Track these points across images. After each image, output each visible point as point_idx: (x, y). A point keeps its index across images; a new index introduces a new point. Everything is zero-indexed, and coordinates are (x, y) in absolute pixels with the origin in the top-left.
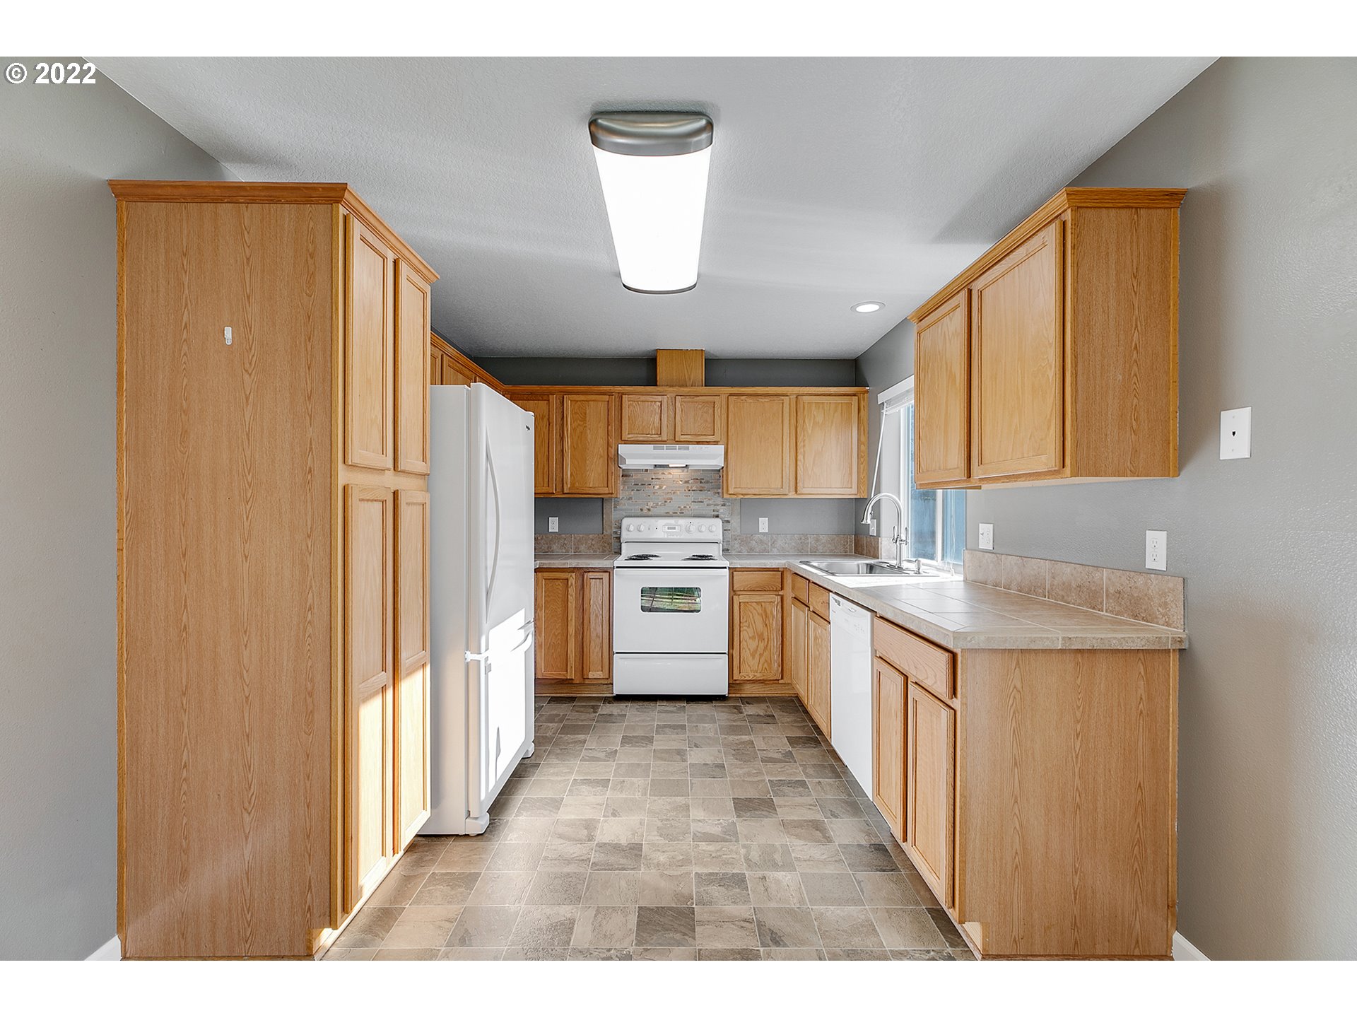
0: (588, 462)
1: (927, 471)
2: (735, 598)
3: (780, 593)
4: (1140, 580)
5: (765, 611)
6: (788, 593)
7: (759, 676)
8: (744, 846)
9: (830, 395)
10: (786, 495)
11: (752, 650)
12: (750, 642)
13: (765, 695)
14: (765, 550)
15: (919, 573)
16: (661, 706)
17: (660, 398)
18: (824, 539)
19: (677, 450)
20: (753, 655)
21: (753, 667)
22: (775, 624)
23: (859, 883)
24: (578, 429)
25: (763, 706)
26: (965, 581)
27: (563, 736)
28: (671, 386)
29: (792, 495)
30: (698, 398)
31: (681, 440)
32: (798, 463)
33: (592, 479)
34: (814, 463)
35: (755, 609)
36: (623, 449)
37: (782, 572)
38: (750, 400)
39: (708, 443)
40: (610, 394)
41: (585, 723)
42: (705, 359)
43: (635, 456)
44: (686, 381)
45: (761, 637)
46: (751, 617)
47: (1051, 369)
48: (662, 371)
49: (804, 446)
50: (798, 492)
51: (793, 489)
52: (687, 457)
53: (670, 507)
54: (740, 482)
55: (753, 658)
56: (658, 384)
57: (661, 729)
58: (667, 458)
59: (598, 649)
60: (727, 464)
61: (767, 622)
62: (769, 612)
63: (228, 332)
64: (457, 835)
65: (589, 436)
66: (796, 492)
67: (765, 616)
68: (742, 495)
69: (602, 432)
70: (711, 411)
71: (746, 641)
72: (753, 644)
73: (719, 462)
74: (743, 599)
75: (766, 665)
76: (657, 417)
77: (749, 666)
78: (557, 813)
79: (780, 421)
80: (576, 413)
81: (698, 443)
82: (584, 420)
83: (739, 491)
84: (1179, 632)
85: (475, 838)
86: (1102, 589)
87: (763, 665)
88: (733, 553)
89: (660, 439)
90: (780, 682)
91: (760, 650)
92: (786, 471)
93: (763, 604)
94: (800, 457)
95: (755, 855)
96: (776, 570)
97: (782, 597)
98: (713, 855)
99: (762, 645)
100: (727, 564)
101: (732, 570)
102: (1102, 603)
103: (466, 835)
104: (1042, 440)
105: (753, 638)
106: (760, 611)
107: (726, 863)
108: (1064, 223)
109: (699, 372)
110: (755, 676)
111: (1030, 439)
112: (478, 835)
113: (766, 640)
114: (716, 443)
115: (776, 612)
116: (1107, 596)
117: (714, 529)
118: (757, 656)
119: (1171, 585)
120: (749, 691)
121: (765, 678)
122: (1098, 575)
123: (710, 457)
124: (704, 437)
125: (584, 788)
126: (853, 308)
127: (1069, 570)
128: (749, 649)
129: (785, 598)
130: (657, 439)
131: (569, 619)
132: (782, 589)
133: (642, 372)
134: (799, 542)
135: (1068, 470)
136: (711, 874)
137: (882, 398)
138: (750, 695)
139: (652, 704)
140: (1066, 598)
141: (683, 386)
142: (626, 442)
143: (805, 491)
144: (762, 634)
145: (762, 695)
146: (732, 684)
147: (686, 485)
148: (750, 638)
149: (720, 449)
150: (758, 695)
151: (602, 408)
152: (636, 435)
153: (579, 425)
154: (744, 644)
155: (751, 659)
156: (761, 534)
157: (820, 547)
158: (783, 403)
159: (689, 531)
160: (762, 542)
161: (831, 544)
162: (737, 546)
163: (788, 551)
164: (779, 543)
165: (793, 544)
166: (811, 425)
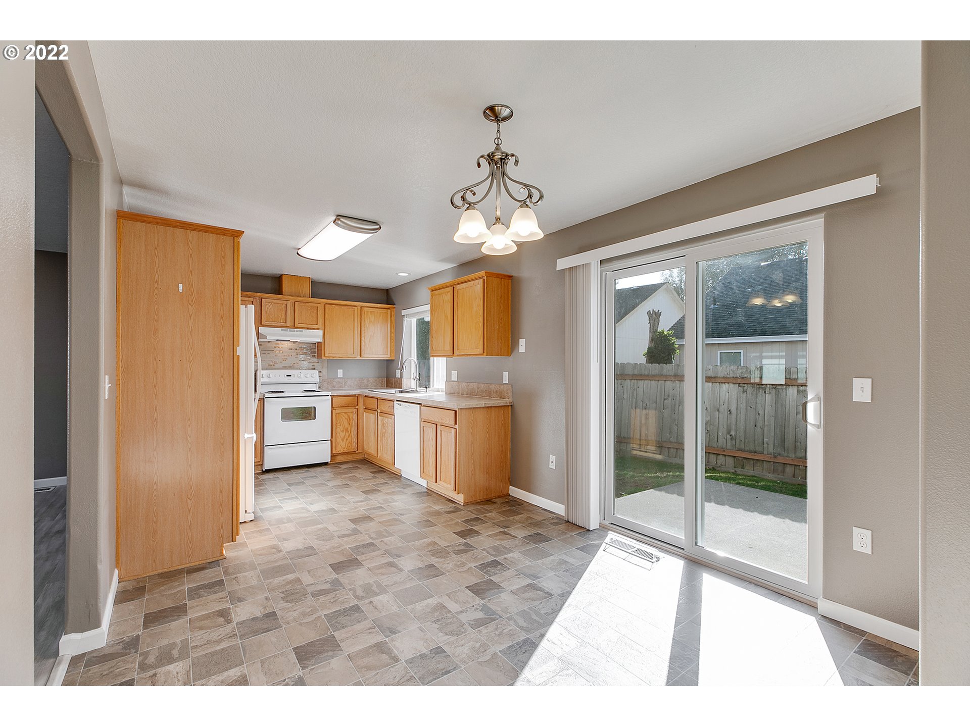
2: (333, 411)
3: (356, 407)
5: (349, 417)
6: (361, 406)
7: (346, 451)
9: (378, 308)
10: (355, 357)
13: (348, 460)
14: (341, 386)
16: (294, 472)
17: (285, 302)
18: (371, 380)
19: (296, 332)
20: (343, 440)
21: (342, 447)
22: (354, 423)
25: (350, 464)
26: (446, 393)
28: (292, 296)
29: (359, 358)
30: (308, 304)
31: (299, 326)
32: (362, 341)
34: (369, 342)
35: (344, 416)
36: (263, 329)
37: (357, 396)
38: (337, 308)
39: (313, 329)
40: (254, 298)
42: (311, 282)
43: (270, 334)
44: (300, 294)
45: (347, 430)
46: (342, 421)
48: (286, 286)
49: (365, 333)
51: (359, 354)
52: (301, 336)
53: (286, 364)
54: (330, 351)
55: (343, 442)
56: (282, 294)
57: (304, 478)
58: (289, 336)
60: (324, 340)
61: (350, 423)
62: (351, 417)
66: (361, 356)
67: (349, 420)
68: (332, 357)
70: (315, 311)
72: (342, 434)
73: (319, 339)
74: (338, 411)
76: (284, 313)
79: (353, 319)
81: (308, 328)
83: (331, 355)
85: (251, 522)
87: (348, 444)
88: (324, 388)
89: (286, 325)
90: (357, 452)
91: (346, 437)
92: (356, 345)
93: (348, 413)
94: (363, 339)
96: (354, 396)
97: (357, 409)
99: (347, 435)
100: (329, 394)
101: (333, 397)
105: (343, 431)
106: (346, 417)
109: (307, 290)
110: (344, 451)
113: (349, 432)
114: (318, 329)
115: (354, 417)
117: (314, 376)
118: (345, 440)
120: (340, 459)
121: (349, 451)
123: (315, 336)
124: (312, 325)
126: (397, 273)
128: (341, 437)
129: (359, 410)
130: (284, 325)
132: (357, 405)
133: (269, 284)
134: (359, 381)
137: (404, 313)
138: (340, 461)
141: (298, 297)
142: (264, 326)
143: (365, 356)
145: (346, 460)
146: (333, 456)
147: (296, 351)
148: (341, 431)
149: (321, 332)
150: (344, 461)
152: (271, 322)
154: (338, 434)
155: (341, 442)
156: (339, 378)
157: (369, 385)
158: (354, 310)
159: (299, 377)
160: (339, 382)
161: (375, 382)
162: (325, 384)
163: (353, 387)
164: (349, 382)
165: (356, 382)
166: (368, 322)
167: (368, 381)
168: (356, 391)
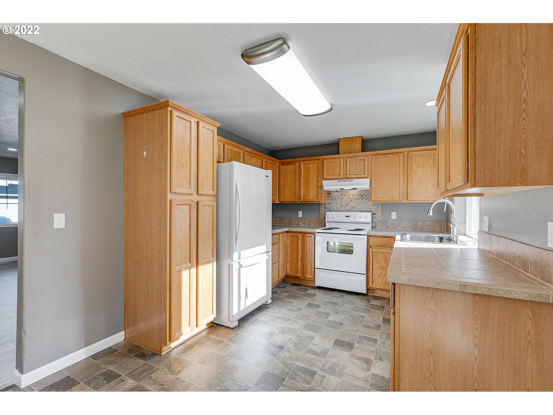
0: (310, 189)
2: (370, 249)
5: (386, 257)
7: (382, 287)
10: (402, 201)
11: (379, 275)
14: (394, 228)
16: (334, 294)
17: (340, 159)
19: (348, 182)
21: (379, 283)
24: (306, 176)
26: (479, 249)
28: (344, 154)
29: (405, 201)
30: (357, 158)
31: (349, 177)
32: (408, 185)
33: (312, 195)
34: (417, 185)
35: (380, 255)
36: (324, 182)
37: (394, 238)
39: (362, 178)
40: (319, 160)
41: (298, 295)
42: (362, 140)
43: (328, 185)
44: (352, 151)
45: (383, 269)
46: (378, 259)
48: (342, 147)
49: (412, 177)
50: (408, 200)
51: (405, 197)
53: (348, 207)
54: (377, 196)
56: (340, 153)
57: (327, 303)
58: (344, 185)
59: (310, 266)
60: (371, 187)
61: (387, 262)
65: (311, 178)
67: (387, 259)
68: (379, 201)
69: (315, 175)
70: (363, 163)
71: (376, 270)
72: (379, 272)
73: (367, 186)
74: (374, 250)
76: (339, 168)
77: (377, 282)
79: (399, 165)
80: (305, 169)
81: (357, 178)
82: (309, 171)
83: (377, 199)
87: (384, 282)
88: (378, 228)
89: (340, 177)
91: (383, 275)
92: (402, 189)
93: (386, 253)
94: (409, 182)
96: (391, 237)
99: (384, 273)
100: (367, 233)
101: (369, 236)
105: (379, 269)
106: (383, 256)
109: (358, 146)
110: (380, 287)
113: (386, 270)
114: (366, 178)
117: (367, 217)
118: (381, 278)
120: (378, 293)
123: (364, 184)
124: (360, 175)
128: (377, 274)
130: (339, 177)
131: (299, 252)
133: (333, 149)
138: (378, 296)
141: (351, 153)
142: (326, 179)
143: (412, 199)
144: (384, 267)
145: (385, 297)
146: (368, 289)
147: (355, 197)
148: (378, 268)
149: (368, 180)
150: (382, 296)
151: (316, 165)
152: (329, 176)
153: (307, 173)
154: (374, 271)
155: (378, 278)
156: (393, 220)
157: (425, 227)
158: (400, 156)
159: (355, 218)
160: (393, 224)
161: (431, 226)
162: (380, 225)
163: (407, 229)
164: (403, 224)
165: (410, 225)
166: (416, 166)
167: (424, 224)
168: (392, 233)
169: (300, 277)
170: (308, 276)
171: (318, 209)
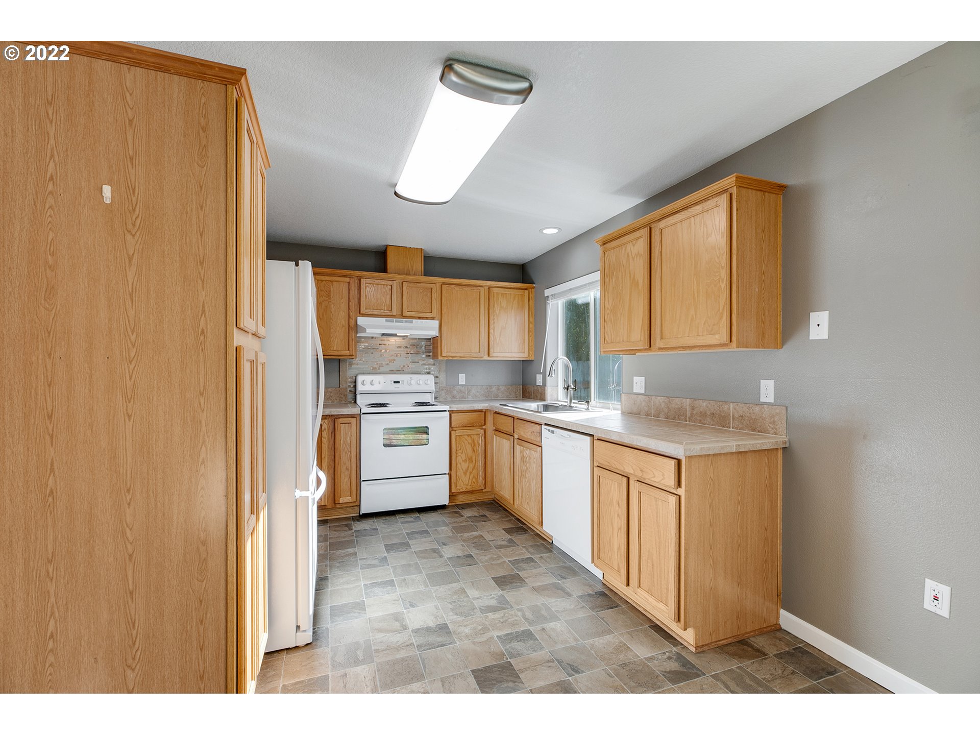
0: (332, 330)
1: (612, 343)
2: (452, 432)
3: (483, 427)
4: (757, 409)
5: (474, 441)
6: (490, 427)
7: (469, 488)
8: (519, 610)
9: (510, 288)
10: (482, 357)
11: (464, 470)
12: (463, 464)
13: (472, 502)
14: (463, 397)
15: (588, 410)
16: (400, 519)
17: (390, 283)
18: (502, 388)
19: (404, 323)
20: (465, 474)
21: (465, 483)
22: (480, 450)
23: (602, 619)
24: (323, 304)
25: (475, 509)
26: (623, 413)
27: (335, 552)
28: (399, 274)
29: (486, 358)
30: (420, 284)
31: (408, 315)
32: (491, 335)
33: (336, 343)
34: (500, 335)
35: (467, 440)
36: (361, 321)
37: (484, 412)
38: (457, 288)
39: (427, 318)
40: (351, 277)
41: (347, 539)
42: (424, 256)
43: (371, 326)
44: (409, 271)
45: (471, 460)
46: (464, 446)
47: (723, 282)
48: (392, 261)
49: (494, 323)
50: (491, 356)
51: (487, 352)
52: (411, 329)
53: (393, 366)
54: (448, 349)
55: (465, 476)
56: (387, 271)
57: (411, 535)
58: (396, 329)
59: (347, 479)
60: (441, 334)
61: (475, 449)
62: (476, 441)
63: (107, 191)
64: (289, 649)
65: (333, 309)
66: (489, 355)
67: (474, 444)
68: (452, 357)
69: (344, 306)
70: (429, 294)
71: (460, 464)
72: (465, 466)
73: (434, 333)
74: (458, 433)
75: (474, 480)
76: (389, 297)
77: (462, 481)
78: (366, 613)
79: (478, 305)
80: (321, 290)
81: (420, 318)
82: (329, 296)
83: (450, 354)
84: (784, 438)
85: (306, 648)
86: (729, 415)
87: (472, 479)
88: (441, 400)
89: (391, 314)
90: (484, 491)
91: (470, 470)
92: (482, 340)
93: (472, 436)
94: (491, 331)
95: (529, 614)
96: (480, 411)
97: (485, 430)
98: (502, 620)
99: (471, 466)
100: (447, 408)
101: (451, 412)
102: (729, 423)
103: (296, 646)
104: (714, 325)
105: (465, 461)
106: (470, 441)
107: (513, 625)
108: (731, 194)
109: (419, 265)
110: (467, 488)
111: (704, 324)
112: (307, 644)
113: (474, 462)
114: (433, 318)
115: (481, 441)
116: (733, 419)
117: (429, 382)
118: (468, 474)
119: (778, 411)
120: (461, 499)
121: (474, 489)
122: (726, 407)
123: (428, 328)
124: (424, 314)
125: (377, 590)
126: (541, 230)
127: (705, 404)
128: (462, 469)
129: (487, 431)
130: (389, 314)
131: (323, 457)
132: (485, 424)
133: (372, 261)
134: (486, 390)
135: (734, 344)
136: (508, 634)
137: (547, 292)
138: (462, 503)
139: (393, 518)
140: (702, 421)
141: (407, 275)
142: (362, 315)
143: (495, 355)
144: (472, 458)
145: (470, 502)
146: (452, 496)
147: (406, 349)
148: (463, 461)
149: (436, 323)
150: (467, 502)
151: (344, 287)
152: (372, 310)
153: (325, 300)
154: (459, 465)
155: (464, 476)
156: (461, 385)
157: (500, 394)
158: (480, 292)
159: (410, 384)
160: (461, 391)
161: (507, 392)
162: (444, 394)
163: (479, 398)
164: (473, 391)
165: (482, 392)
166: (499, 308)
167: (498, 389)
168: (482, 405)
169: (326, 505)
170: (344, 498)
171: (337, 370)
